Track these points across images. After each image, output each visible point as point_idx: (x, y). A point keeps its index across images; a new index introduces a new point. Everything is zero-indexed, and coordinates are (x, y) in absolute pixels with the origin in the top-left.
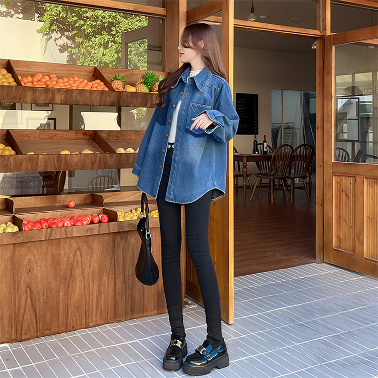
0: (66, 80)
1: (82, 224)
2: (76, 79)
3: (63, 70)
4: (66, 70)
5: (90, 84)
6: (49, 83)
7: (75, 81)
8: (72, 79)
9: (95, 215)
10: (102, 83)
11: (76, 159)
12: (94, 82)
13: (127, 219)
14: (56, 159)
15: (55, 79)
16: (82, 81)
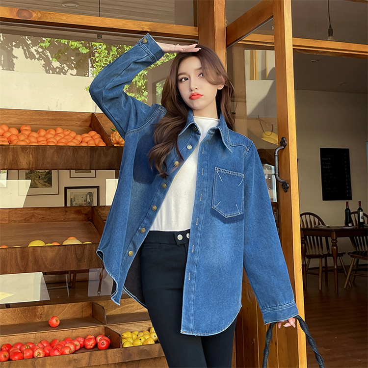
0: (43, 133)
1: (62, 354)
2: (59, 130)
3: (44, 119)
4: (48, 119)
5: (79, 138)
6: (14, 138)
7: (56, 135)
8: (53, 132)
9: (90, 337)
10: (98, 136)
11: (50, 254)
12: (86, 135)
13: (139, 343)
14: (18, 254)
15: (27, 133)
16: (68, 135)
